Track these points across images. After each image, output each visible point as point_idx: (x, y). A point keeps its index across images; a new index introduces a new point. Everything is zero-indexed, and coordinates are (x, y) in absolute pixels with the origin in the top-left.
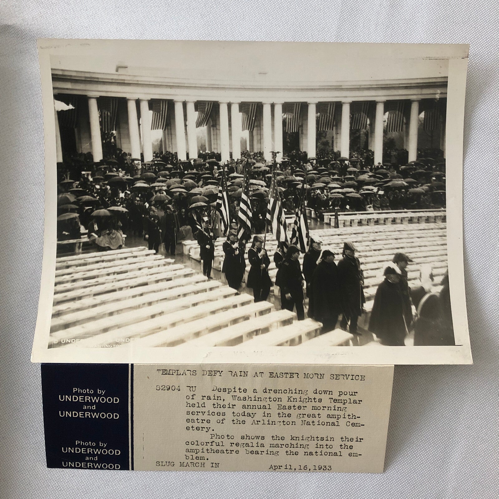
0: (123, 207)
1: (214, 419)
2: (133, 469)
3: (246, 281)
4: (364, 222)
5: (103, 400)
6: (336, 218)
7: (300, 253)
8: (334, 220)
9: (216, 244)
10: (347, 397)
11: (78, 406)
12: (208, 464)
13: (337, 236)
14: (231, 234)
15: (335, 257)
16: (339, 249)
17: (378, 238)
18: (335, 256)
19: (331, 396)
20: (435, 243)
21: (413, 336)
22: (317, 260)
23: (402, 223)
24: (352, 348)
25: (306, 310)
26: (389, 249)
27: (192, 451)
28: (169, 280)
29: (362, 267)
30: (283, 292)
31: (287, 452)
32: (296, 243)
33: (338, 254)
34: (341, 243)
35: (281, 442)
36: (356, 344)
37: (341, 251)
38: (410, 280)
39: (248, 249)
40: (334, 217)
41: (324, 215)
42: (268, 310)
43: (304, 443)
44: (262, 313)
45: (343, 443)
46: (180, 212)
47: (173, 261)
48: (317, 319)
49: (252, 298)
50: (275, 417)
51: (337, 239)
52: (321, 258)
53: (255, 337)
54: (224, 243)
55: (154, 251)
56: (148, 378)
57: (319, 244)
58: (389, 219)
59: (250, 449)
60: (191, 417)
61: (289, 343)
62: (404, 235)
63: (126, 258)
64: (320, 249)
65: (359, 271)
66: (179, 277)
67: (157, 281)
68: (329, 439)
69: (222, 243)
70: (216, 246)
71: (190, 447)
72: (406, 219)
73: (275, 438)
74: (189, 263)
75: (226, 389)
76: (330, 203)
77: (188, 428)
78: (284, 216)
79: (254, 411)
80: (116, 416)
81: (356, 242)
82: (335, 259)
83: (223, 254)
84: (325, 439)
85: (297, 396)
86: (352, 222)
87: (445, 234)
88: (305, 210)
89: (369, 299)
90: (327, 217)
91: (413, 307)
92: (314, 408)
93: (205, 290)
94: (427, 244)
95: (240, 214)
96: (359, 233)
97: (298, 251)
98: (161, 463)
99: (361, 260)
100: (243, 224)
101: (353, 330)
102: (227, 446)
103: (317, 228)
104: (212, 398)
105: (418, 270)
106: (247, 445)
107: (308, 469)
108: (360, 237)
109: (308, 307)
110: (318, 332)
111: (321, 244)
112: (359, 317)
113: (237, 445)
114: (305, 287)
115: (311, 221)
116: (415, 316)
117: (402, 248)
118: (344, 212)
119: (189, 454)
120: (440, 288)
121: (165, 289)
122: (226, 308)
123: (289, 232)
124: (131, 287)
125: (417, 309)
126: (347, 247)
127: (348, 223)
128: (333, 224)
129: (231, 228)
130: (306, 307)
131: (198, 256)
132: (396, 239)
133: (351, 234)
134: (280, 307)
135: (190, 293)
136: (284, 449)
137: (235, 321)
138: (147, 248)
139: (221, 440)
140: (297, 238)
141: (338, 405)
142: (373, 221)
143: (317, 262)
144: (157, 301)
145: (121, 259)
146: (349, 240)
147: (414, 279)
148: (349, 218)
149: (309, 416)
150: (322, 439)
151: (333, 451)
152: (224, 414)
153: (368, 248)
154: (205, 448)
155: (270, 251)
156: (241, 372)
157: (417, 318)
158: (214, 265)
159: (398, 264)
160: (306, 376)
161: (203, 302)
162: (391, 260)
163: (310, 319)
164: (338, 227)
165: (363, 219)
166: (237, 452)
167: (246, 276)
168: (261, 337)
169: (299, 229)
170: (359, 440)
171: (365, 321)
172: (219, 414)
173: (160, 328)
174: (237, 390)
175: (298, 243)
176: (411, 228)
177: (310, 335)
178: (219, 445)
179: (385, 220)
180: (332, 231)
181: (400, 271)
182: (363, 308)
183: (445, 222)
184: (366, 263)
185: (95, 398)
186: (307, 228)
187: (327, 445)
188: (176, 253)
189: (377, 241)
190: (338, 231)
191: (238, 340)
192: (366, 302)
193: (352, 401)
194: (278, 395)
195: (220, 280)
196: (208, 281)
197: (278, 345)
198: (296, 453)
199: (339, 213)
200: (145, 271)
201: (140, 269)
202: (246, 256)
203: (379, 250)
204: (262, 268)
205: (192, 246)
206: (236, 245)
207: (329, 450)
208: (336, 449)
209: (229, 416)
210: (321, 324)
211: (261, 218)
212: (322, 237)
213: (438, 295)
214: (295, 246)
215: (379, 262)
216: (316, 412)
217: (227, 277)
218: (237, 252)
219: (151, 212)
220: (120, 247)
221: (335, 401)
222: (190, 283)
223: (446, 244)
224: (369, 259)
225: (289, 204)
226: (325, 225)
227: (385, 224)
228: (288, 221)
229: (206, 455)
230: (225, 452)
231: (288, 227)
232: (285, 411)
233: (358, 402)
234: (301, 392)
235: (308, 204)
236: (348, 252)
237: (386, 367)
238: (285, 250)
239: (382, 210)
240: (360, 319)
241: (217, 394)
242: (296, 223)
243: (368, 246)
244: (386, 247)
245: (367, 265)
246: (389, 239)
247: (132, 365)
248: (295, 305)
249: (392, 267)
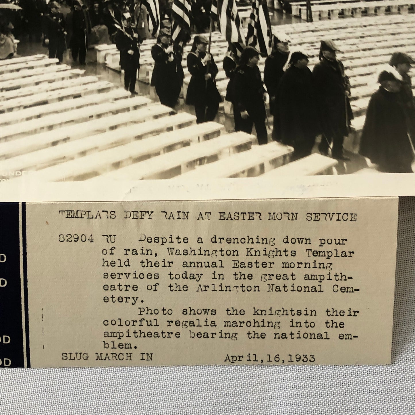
0: (15, 4)
1: (142, 284)
2: (29, 366)
3: (185, 96)
4: (347, 13)
6: (309, 9)
7: (260, 56)
8: (306, 11)
9: (142, 48)
10: (331, 248)
12: (136, 355)
13: (311, 32)
14: (162, 34)
15: (308, 61)
16: (314, 51)
17: (368, 33)
18: (309, 59)
19: (308, 247)
22: (283, 65)
23: (399, 13)
24: (336, 176)
25: (270, 131)
26: (384, 48)
27: (113, 334)
28: (78, 96)
29: (347, 73)
30: (236, 109)
31: (249, 334)
32: (254, 44)
33: (313, 56)
34: (317, 42)
35: (239, 318)
36: (341, 171)
37: (317, 52)
39: (187, 54)
40: (305, 7)
41: (291, 5)
42: (217, 133)
43: (274, 319)
44: (207, 137)
45: (329, 319)
46: (92, 7)
47: (82, 72)
48: (285, 142)
49: (194, 118)
50: (230, 281)
51: (310, 37)
52: (290, 63)
53: (198, 168)
54: (153, 47)
55: (56, 60)
56: (47, 223)
57: (286, 44)
58: (381, 9)
59: (196, 330)
60: (109, 282)
61: (246, 174)
62: (404, 28)
63: (18, 70)
64: (287, 51)
65: (343, 78)
66: (91, 92)
67: (61, 99)
68: (309, 313)
69: (149, 47)
70: (142, 51)
71: (110, 328)
72: (405, 7)
73: (231, 312)
74: (104, 74)
75: (158, 238)
77: (106, 300)
78: (235, 8)
79: (199, 271)
80: (2, 283)
81: (337, 40)
82: (309, 63)
83: (152, 61)
84: (304, 312)
85: (260, 247)
86: (330, 13)
89: (359, 113)
90: (296, 7)
92: (285, 265)
93: (128, 109)
95: (175, 8)
96: (341, 28)
97: (256, 54)
98: (68, 356)
99: (345, 64)
100: (179, 20)
101: (337, 154)
102: (163, 327)
103: (282, 23)
104: (139, 252)
106: (192, 323)
107: (281, 361)
108: (342, 34)
109: (272, 127)
110: (288, 158)
111: (289, 44)
112: (346, 138)
113: (177, 323)
114: (267, 101)
115: (274, 13)
117: (401, 46)
119: (108, 340)
121: (72, 109)
122: (157, 132)
123: (244, 29)
124: (25, 107)
126: (325, 47)
127: (326, 15)
128: (304, 16)
129: (162, 26)
130: (269, 128)
131: (116, 65)
132: (393, 34)
133: (330, 29)
134: (233, 129)
135: (107, 113)
136: (246, 329)
137: (170, 148)
138: (47, 57)
139: (154, 316)
140: (255, 37)
141: (319, 259)
142: (360, 11)
143: (285, 69)
144: (61, 124)
145: (12, 71)
146: (328, 37)
148: (326, 8)
149: (278, 277)
150: (299, 313)
151: (315, 331)
152: (157, 276)
153: (354, 48)
154: (132, 329)
155: (218, 55)
156: (179, 212)
158: (140, 76)
159: (396, 67)
160: (272, 216)
161: (125, 124)
162: (386, 62)
163: (276, 143)
164: (311, 21)
165: (345, 10)
166: (178, 335)
167: (184, 90)
168: (207, 167)
169: (258, 25)
170: (352, 314)
171: (354, 143)
172: (149, 276)
173: (64, 158)
174: (174, 240)
175: (256, 44)
176: (413, 19)
177: (275, 163)
178: (151, 325)
179: (377, 9)
180: (303, 26)
181: (401, 76)
182: (351, 126)
184: (353, 67)
186: (269, 24)
187: (306, 322)
188: (86, 61)
189: (366, 38)
190: (312, 26)
191: (176, 171)
192: (355, 118)
193: (339, 254)
194: (233, 247)
195: (148, 96)
196: (131, 97)
197: (231, 177)
198: (263, 336)
199: (312, 2)
200: (45, 86)
201: (37, 84)
202: (184, 63)
203: (370, 49)
204: (206, 79)
205: (108, 51)
206: (169, 49)
207: (310, 330)
208: (321, 329)
209: (164, 280)
210: (292, 149)
211: (204, 11)
212: (290, 35)
214: (252, 47)
215: (371, 65)
216: (288, 272)
217: (159, 92)
218: (172, 58)
219: (53, 10)
220: (11, 56)
221: (316, 253)
222: (107, 101)
224: (356, 62)
226: (293, 18)
227: (376, 15)
228: (242, 15)
229: (132, 341)
230: (160, 335)
231: (242, 23)
232: (243, 270)
233: (348, 254)
234: (265, 241)
236: (326, 53)
237: (387, 200)
238: (239, 53)
240: (347, 140)
241: (146, 245)
242: (252, 17)
243: (355, 44)
244: (379, 45)
245: (355, 69)
246: (383, 35)
247: (24, 204)
248: (254, 124)
249: (389, 71)
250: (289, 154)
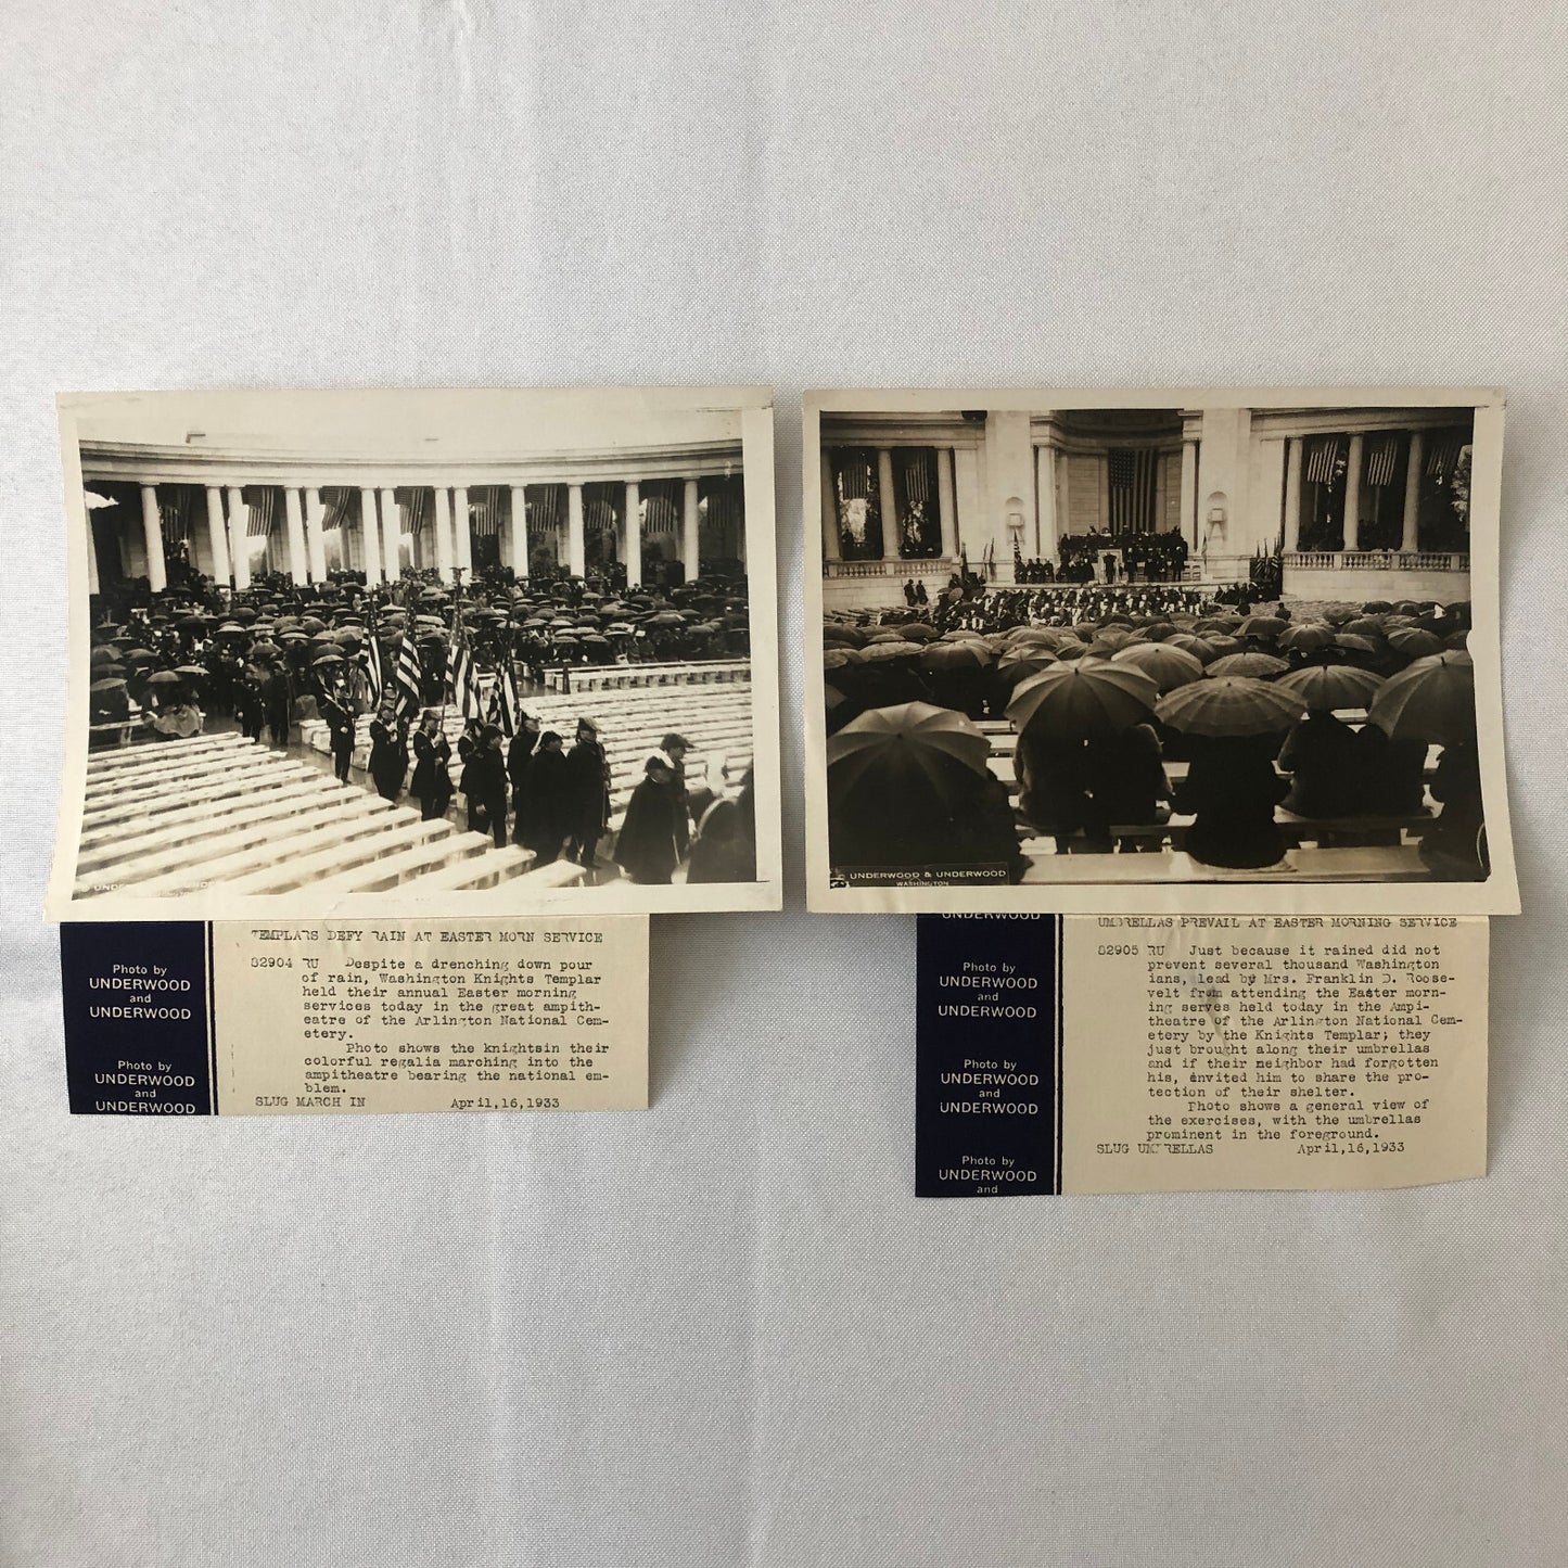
0: (200, 666)
1: (351, 1016)
2: (216, 1113)
3: (409, 786)
4: (611, 683)
5: (163, 985)
6: (566, 677)
7: (503, 736)
8: (562, 680)
9: (358, 724)
10: (575, 973)
11: (121, 998)
12: (345, 1100)
13: (567, 707)
14: (384, 708)
15: (562, 743)
17: (636, 710)
18: (564, 741)
19: (548, 972)
20: (732, 716)
21: (687, 868)
22: (532, 748)
23: (676, 684)
24: (582, 888)
26: (654, 727)
27: (317, 1075)
28: (278, 786)
29: (609, 758)
30: (471, 803)
31: (479, 1074)
32: (497, 721)
33: (568, 738)
35: (467, 1056)
36: (589, 882)
37: (574, 732)
38: (688, 778)
39: (414, 732)
40: (562, 676)
41: (544, 673)
42: (446, 833)
43: (509, 1056)
44: (433, 838)
45: (575, 1056)
46: (297, 672)
47: (284, 754)
48: (527, 847)
49: (419, 813)
50: (455, 1011)
51: (567, 713)
52: (540, 745)
53: (420, 877)
54: (372, 724)
55: (252, 740)
56: (238, 945)
57: (536, 721)
58: (654, 678)
59: (416, 1070)
60: (311, 1013)
61: (476, 884)
62: (681, 703)
63: (204, 752)
64: (538, 730)
66: (294, 781)
67: (257, 789)
68: (551, 1049)
69: (368, 723)
70: (359, 729)
71: (313, 1068)
72: (683, 676)
73: (458, 1049)
74: (310, 758)
75: (369, 962)
76: (555, 652)
77: (307, 1034)
78: (475, 675)
79: (418, 1001)
80: (185, 1014)
82: (563, 746)
83: (371, 741)
84: (544, 1049)
85: (491, 973)
86: (592, 683)
87: (749, 700)
88: (512, 664)
89: (618, 810)
90: (550, 675)
91: (691, 822)
92: (522, 994)
93: (338, 803)
94: (719, 717)
95: (400, 674)
96: (604, 702)
97: (500, 734)
98: (264, 1100)
99: (607, 747)
100: (405, 690)
101: (587, 861)
102: (376, 1066)
103: (532, 695)
104: (346, 978)
105: (703, 761)
106: (411, 1063)
107: (518, 1107)
108: (605, 709)
109: (513, 826)
110: (528, 865)
111: (540, 721)
112: (600, 840)
113: (394, 1063)
114: (510, 793)
115: (522, 682)
116: (694, 836)
117: (676, 725)
118: (579, 666)
119: (312, 1082)
120: (738, 790)
121: (270, 802)
122: (373, 832)
123: (485, 702)
124: (214, 800)
125: (697, 826)
126: (584, 725)
127: (586, 686)
128: (559, 687)
129: (384, 698)
131: (326, 747)
132: (667, 711)
133: (591, 703)
134: (465, 828)
135: (312, 807)
136: (475, 1069)
137: (387, 852)
138: (240, 735)
139: (365, 1054)
140: (498, 712)
141: (561, 987)
142: (628, 681)
143: (533, 752)
144: (256, 821)
145: (197, 753)
146: (587, 714)
147: (696, 776)
148: (586, 677)
149: (513, 1008)
150: (539, 1049)
151: (558, 1070)
152: (368, 1007)
153: (619, 727)
154: (339, 1069)
155: (452, 734)
156: (393, 932)
157: (695, 840)
158: (354, 760)
159: (668, 751)
160: (504, 937)
161: (334, 822)
163: (516, 845)
164: (569, 693)
165: (611, 679)
166: (394, 1076)
167: (409, 778)
168: (429, 875)
169: (503, 697)
170: (601, 1049)
171: (609, 847)
172: (358, 1007)
173: (259, 865)
174: (388, 964)
176: (693, 692)
177: (513, 871)
178: (362, 1064)
179: (649, 678)
180: (559, 699)
181: (673, 764)
182: (607, 826)
183: (750, 680)
184: (616, 751)
185: (150, 982)
186: (516, 696)
187: (547, 1061)
188: (289, 741)
189: (634, 715)
190: (569, 699)
191: (392, 882)
193: (584, 980)
194: (458, 972)
195: (364, 786)
196: (343, 787)
197: (458, 889)
198: (496, 1077)
199: (570, 669)
200: (237, 772)
201: (228, 769)
202: (410, 744)
203: (638, 729)
204: (437, 764)
205: (317, 729)
206: (392, 726)
207: (552, 1070)
208: (563, 1067)
209: (377, 1011)
210: (534, 854)
211: (436, 679)
212: (542, 710)
213: (734, 801)
214: (495, 725)
215: (638, 748)
216: (525, 1001)
217: (376, 780)
218: (395, 738)
219: (248, 674)
220: (195, 734)
221: (556, 979)
222: (312, 792)
223: (751, 718)
224: (619, 745)
225: (485, 655)
226: (546, 689)
227: (648, 686)
228: (483, 684)
229: (340, 1083)
230: (373, 1076)
231: (483, 694)
232: (471, 1000)
233: (594, 980)
234: (496, 966)
235: (516, 654)
236: (585, 734)
237: (638, 917)
238: (478, 733)
239: (643, 662)
240: (601, 843)
241: (354, 971)
242: (496, 686)
243: (620, 723)
244: (649, 723)
245: (618, 754)
246: (654, 711)
247: (210, 923)
248: (491, 823)
249: (658, 757)
250: (530, 861)
